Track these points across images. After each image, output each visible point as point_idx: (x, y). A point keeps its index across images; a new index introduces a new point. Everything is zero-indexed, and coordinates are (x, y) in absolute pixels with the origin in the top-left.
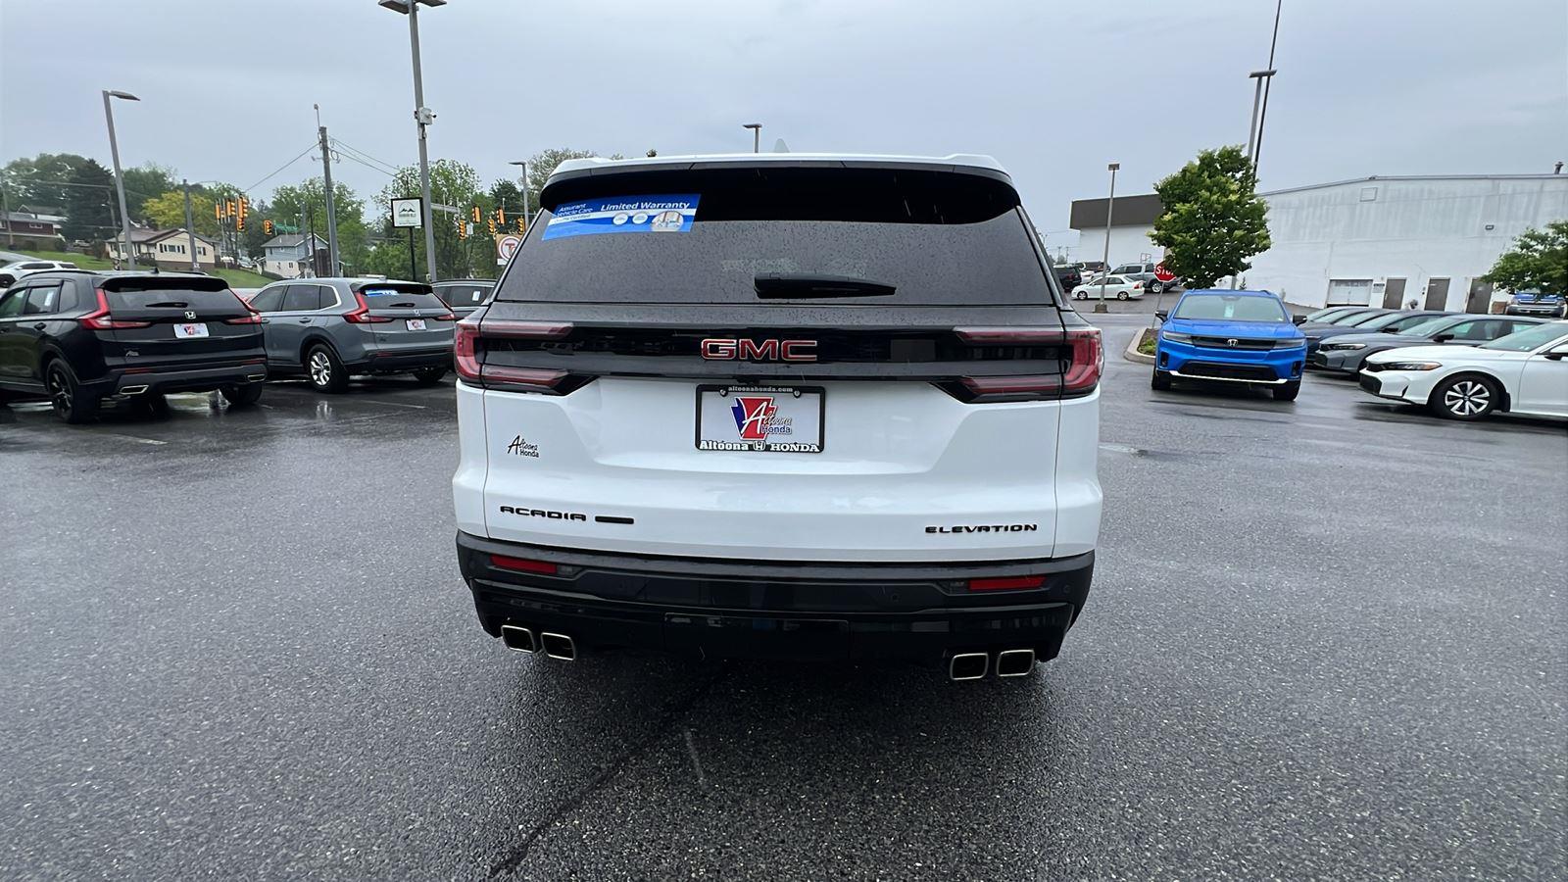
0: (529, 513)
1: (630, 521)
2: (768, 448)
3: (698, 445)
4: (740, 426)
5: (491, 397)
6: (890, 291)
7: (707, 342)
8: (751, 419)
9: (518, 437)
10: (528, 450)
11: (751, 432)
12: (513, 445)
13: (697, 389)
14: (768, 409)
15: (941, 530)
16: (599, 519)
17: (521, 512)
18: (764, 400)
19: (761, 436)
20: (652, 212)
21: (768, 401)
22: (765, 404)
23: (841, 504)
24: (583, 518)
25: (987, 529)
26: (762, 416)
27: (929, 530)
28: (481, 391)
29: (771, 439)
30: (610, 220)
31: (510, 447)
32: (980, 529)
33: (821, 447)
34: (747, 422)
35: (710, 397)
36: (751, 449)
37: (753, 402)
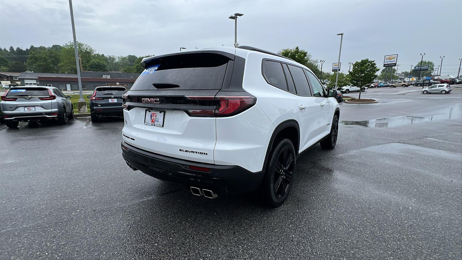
0: (125, 136)
1: (134, 140)
2: (154, 125)
3: (145, 123)
4: (151, 119)
6: (178, 86)
7: (143, 99)
11: (152, 121)
13: (145, 110)
14: (156, 116)
15: (183, 150)
16: (131, 139)
19: (154, 122)
21: (156, 113)
23: (162, 140)
24: (129, 138)
25: (194, 152)
26: (155, 117)
27: (180, 150)
32: (192, 152)
33: (163, 126)
34: (152, 118)
35: (147, 112)
36: (152, 125)
37: (154, 114)
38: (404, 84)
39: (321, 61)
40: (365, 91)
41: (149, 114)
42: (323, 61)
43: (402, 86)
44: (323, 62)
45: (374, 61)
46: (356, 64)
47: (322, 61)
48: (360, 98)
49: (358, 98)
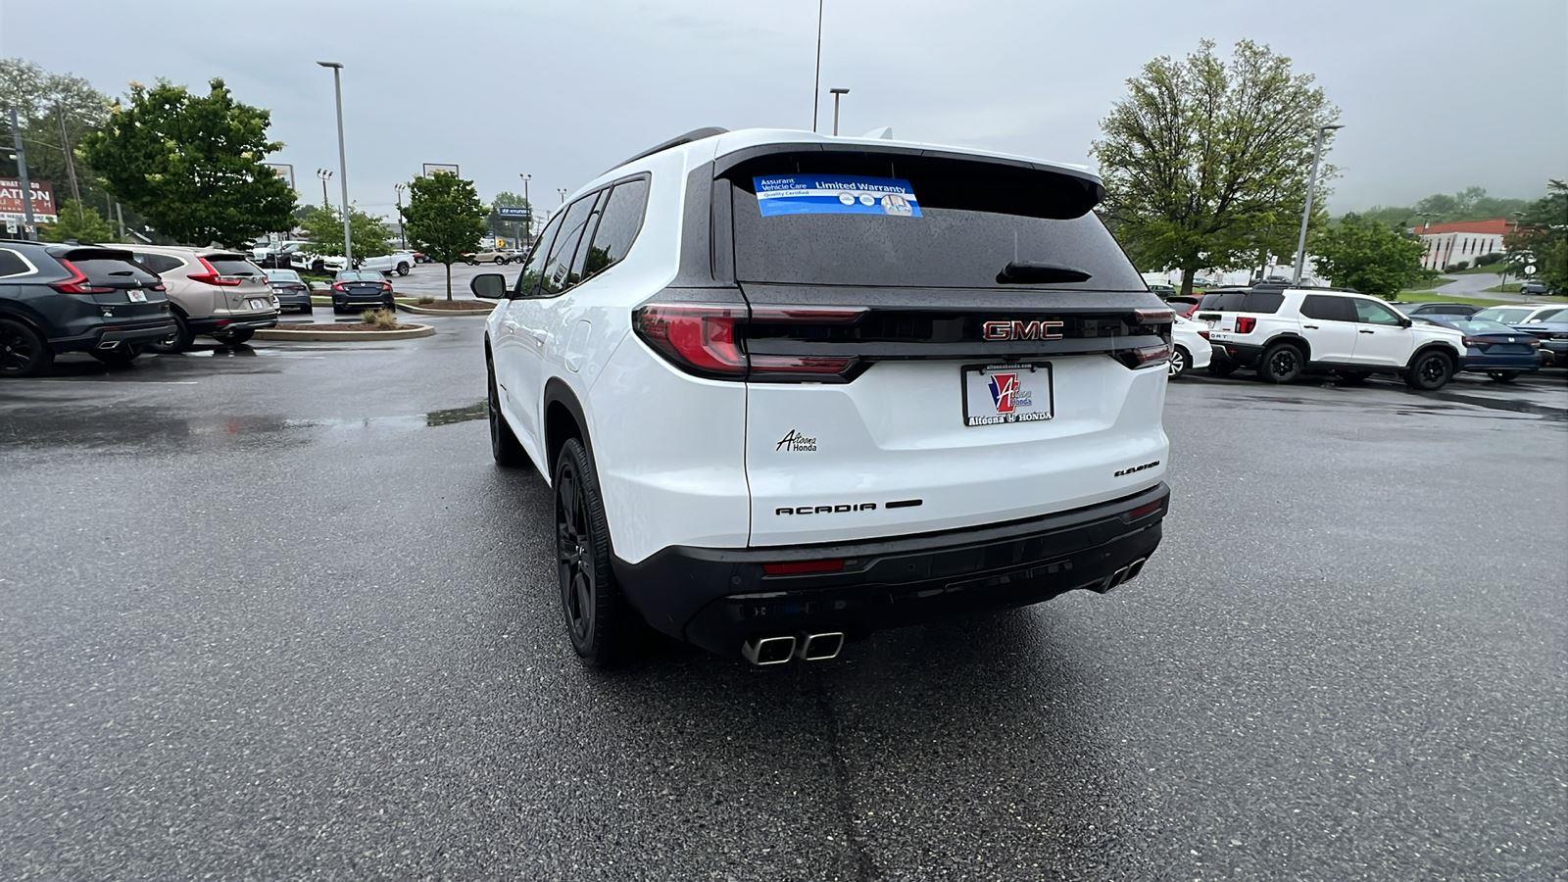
0: (813, 510)
1: (919, 503)
2: (1017, 419)
3: (967, 422)
4: (996, 401)
5: (754, 390)
8: (1004, 394)
9: (793, 432)
10: (803, 444)
11: (1004, 407)
12: (784, 441)
13: (962, 367)
14: (1014, 384)
15: (1122, 472)
16: (889, 505)
17: (802, 511)
18: (1010, 376)
19: (1011, 409)
20: (878, 195)
21: (1013, 376)
22: (1012, 379)
24: (874, 506)
25: (1142, 468)
26: (1010, 391)
28: (742, 385)
29: (1019, 411)
30: (836, 200)
31: (781, 443)
33: (1052, 414)
34: (1000, 397)
35: (971, 376)
36: (1006, 421)
37: (1003, 380)
38: (499, 257)
39: (319, 172)
40: (411, 271)
41: (979, 384)
42: (324, 174)
43: (495, 261)
44: (326, 176)
45: (472, 182)
46: (419, 185)
47: (322, 172)
48: (453, 298)
49: (446, 298)
